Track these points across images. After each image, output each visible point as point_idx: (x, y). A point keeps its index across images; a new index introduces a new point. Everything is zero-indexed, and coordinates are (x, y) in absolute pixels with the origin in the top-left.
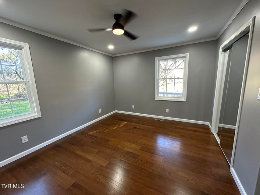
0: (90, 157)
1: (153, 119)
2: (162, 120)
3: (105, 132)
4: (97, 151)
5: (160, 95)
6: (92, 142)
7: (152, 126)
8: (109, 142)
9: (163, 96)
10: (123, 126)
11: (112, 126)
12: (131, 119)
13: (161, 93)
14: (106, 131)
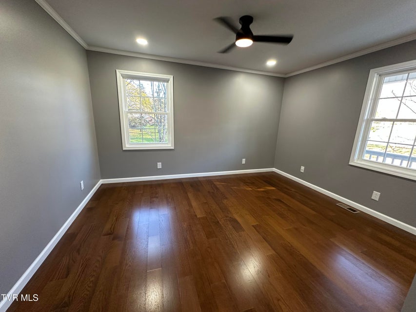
0: (194, 204)
1: (333, 202)
2: (354, 210)
3: (231, 189)
4: (206, 201)
5: (367, 157)
6: (209, 192)
7: (314, 210)
8: (225, 200)
9: (368, 159)
10: (263, 191)
11: (248, 186)
12: (288, 187)
13: (372, 153)
14: (235, 188)
